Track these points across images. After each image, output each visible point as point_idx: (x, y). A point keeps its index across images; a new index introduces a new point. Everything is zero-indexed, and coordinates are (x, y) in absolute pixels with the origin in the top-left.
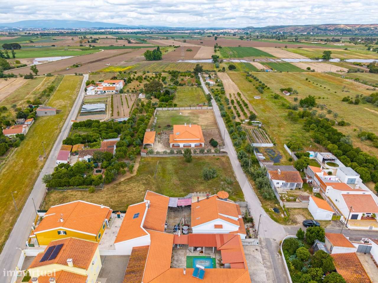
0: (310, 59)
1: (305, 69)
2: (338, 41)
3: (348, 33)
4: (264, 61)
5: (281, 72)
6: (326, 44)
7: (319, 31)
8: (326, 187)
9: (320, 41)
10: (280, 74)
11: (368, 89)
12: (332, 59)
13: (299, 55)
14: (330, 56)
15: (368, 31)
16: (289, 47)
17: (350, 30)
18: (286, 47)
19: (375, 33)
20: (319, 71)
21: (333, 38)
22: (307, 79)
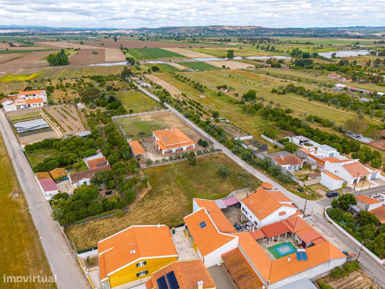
0: (218, 58)
1: (221, 67)
2: (229, 41)
3: (232, 34)
4: (179, 61)
5: (203, 71)
6: (221, 44)
7: (209, 32)
8: (324, 162)
9: (214, 41)
10: (202, 72)
11: (281, 81)
12: (235, 57)
13: (206, 55)
14: (233, 54)
15: (248, 32)
16: (193, 47)
17: (233, 31)
18: (190, 47)
19: (252, 33)
20: (234, 69)
21: (225, 38)
22: (230, 76)
